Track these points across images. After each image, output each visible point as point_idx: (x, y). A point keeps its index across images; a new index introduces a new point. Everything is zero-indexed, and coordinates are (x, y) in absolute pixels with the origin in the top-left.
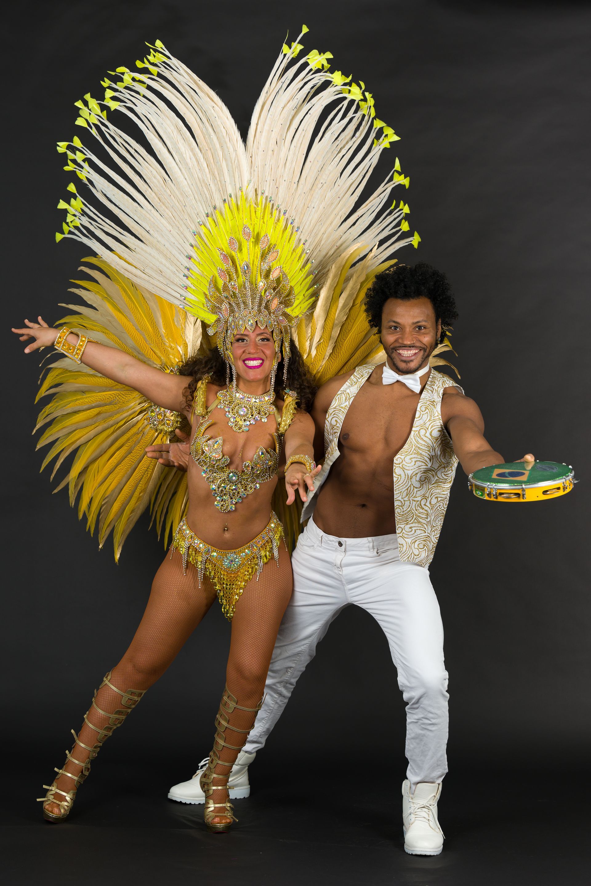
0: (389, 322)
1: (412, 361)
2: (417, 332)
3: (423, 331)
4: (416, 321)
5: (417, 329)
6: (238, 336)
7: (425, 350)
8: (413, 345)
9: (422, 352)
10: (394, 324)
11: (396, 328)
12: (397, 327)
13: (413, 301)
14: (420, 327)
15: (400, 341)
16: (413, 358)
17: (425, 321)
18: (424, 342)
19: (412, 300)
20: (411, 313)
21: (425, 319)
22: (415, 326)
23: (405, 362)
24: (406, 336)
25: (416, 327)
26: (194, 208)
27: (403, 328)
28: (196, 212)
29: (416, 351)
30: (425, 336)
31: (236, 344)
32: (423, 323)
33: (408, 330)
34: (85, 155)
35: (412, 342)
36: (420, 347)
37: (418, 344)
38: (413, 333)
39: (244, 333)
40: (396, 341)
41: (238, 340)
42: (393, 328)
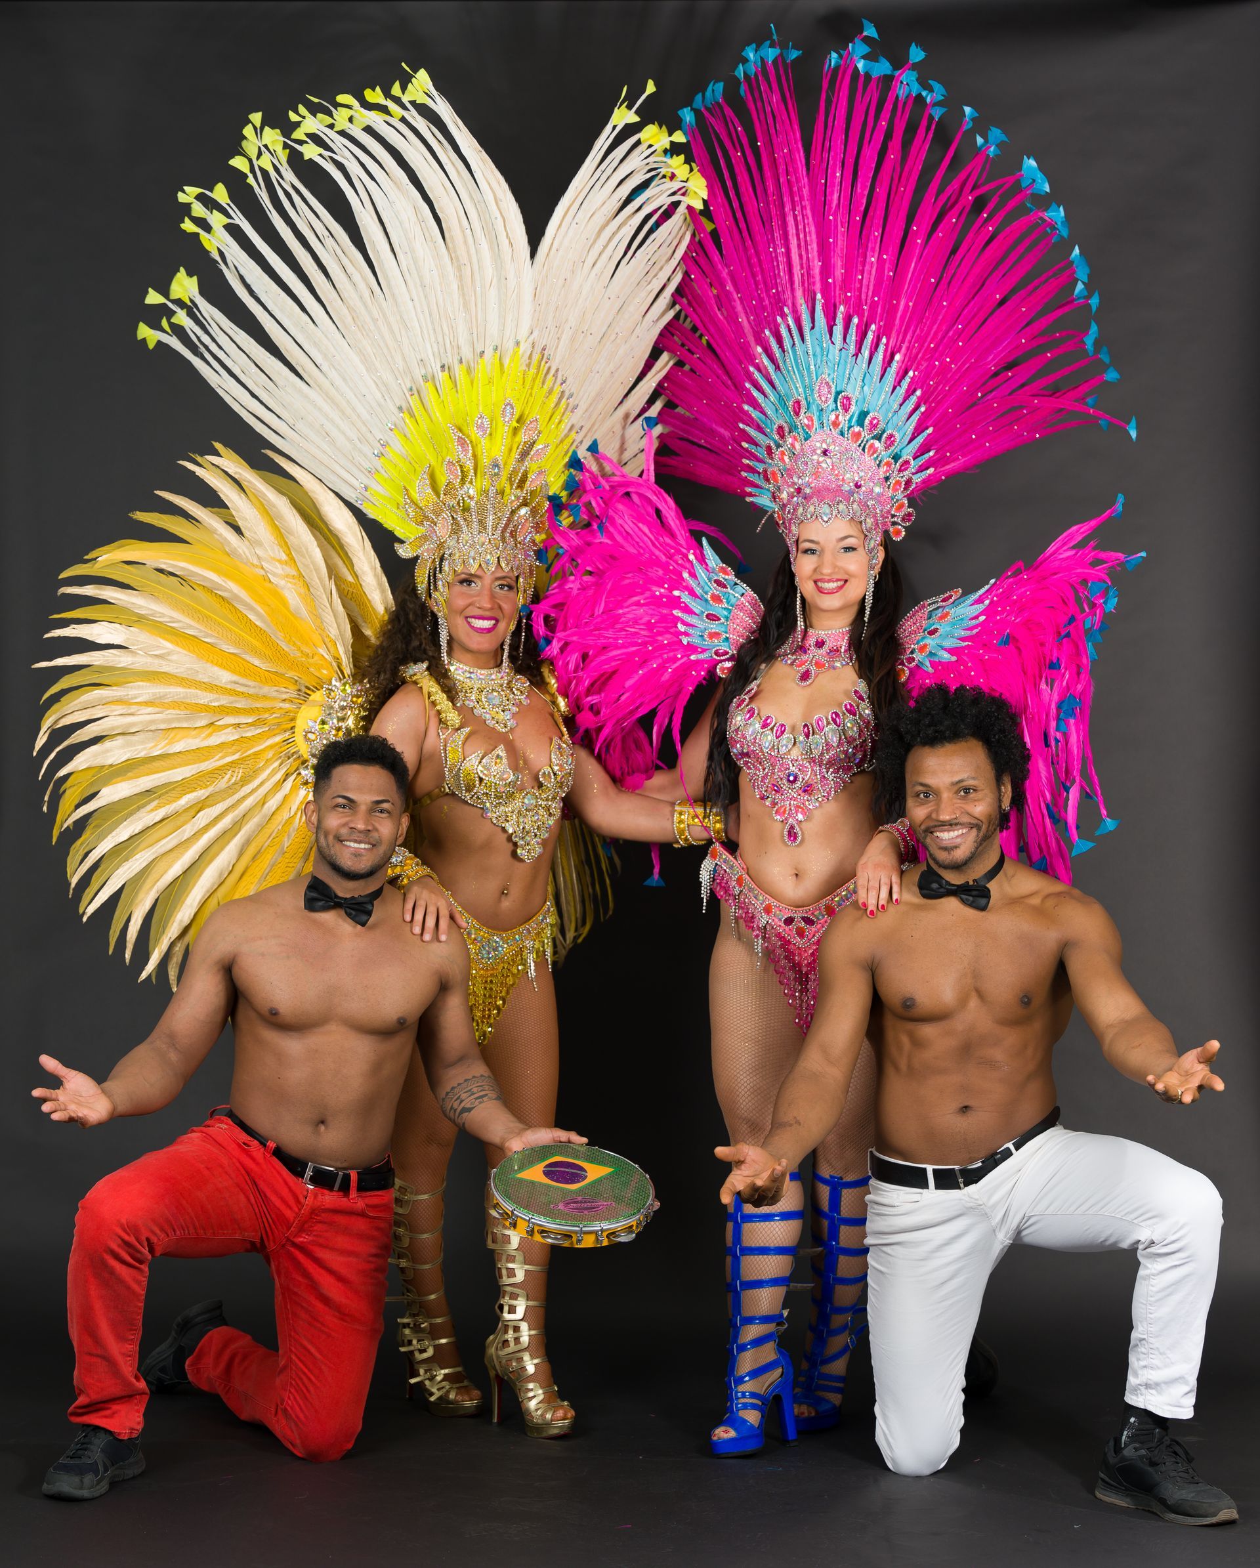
0: (914, 786)
1: (956, 847)
2: (963, 798)
3: (972, 795)
4: (956, 779)
5: (962, 793)
6: (463, 576)
7: (978, 827)
8: (957, 821)
9: (974, 830)
10: (921, 788)
11: (927, 795)
12: (929, 792)
13: (949, 747)
14: (967, 790)
15: (934, 816)
16: (959, 840)
17: (974, 778)
18: (977, 816)
19: (947, 744)
20: (948, 767)
21: (973, 775)
22: (956, 788)
23: (945, 849)
24: (943, 806)
25: (957, 792)
26: (417, 349)
27: (937, 793)
28: (419, 358)
29: (964, 831)
30: (976, 803)
31: (459, 588)
32: (971, 782)
33: (945, 795)
34: (229, 216)
35: (954, 816)
36: (970, 824)
37: (966, 819)
38: (955, 801)
39: (477, 573)
40: (929, 817)
41: (462, 582)
42: (922, 796)
